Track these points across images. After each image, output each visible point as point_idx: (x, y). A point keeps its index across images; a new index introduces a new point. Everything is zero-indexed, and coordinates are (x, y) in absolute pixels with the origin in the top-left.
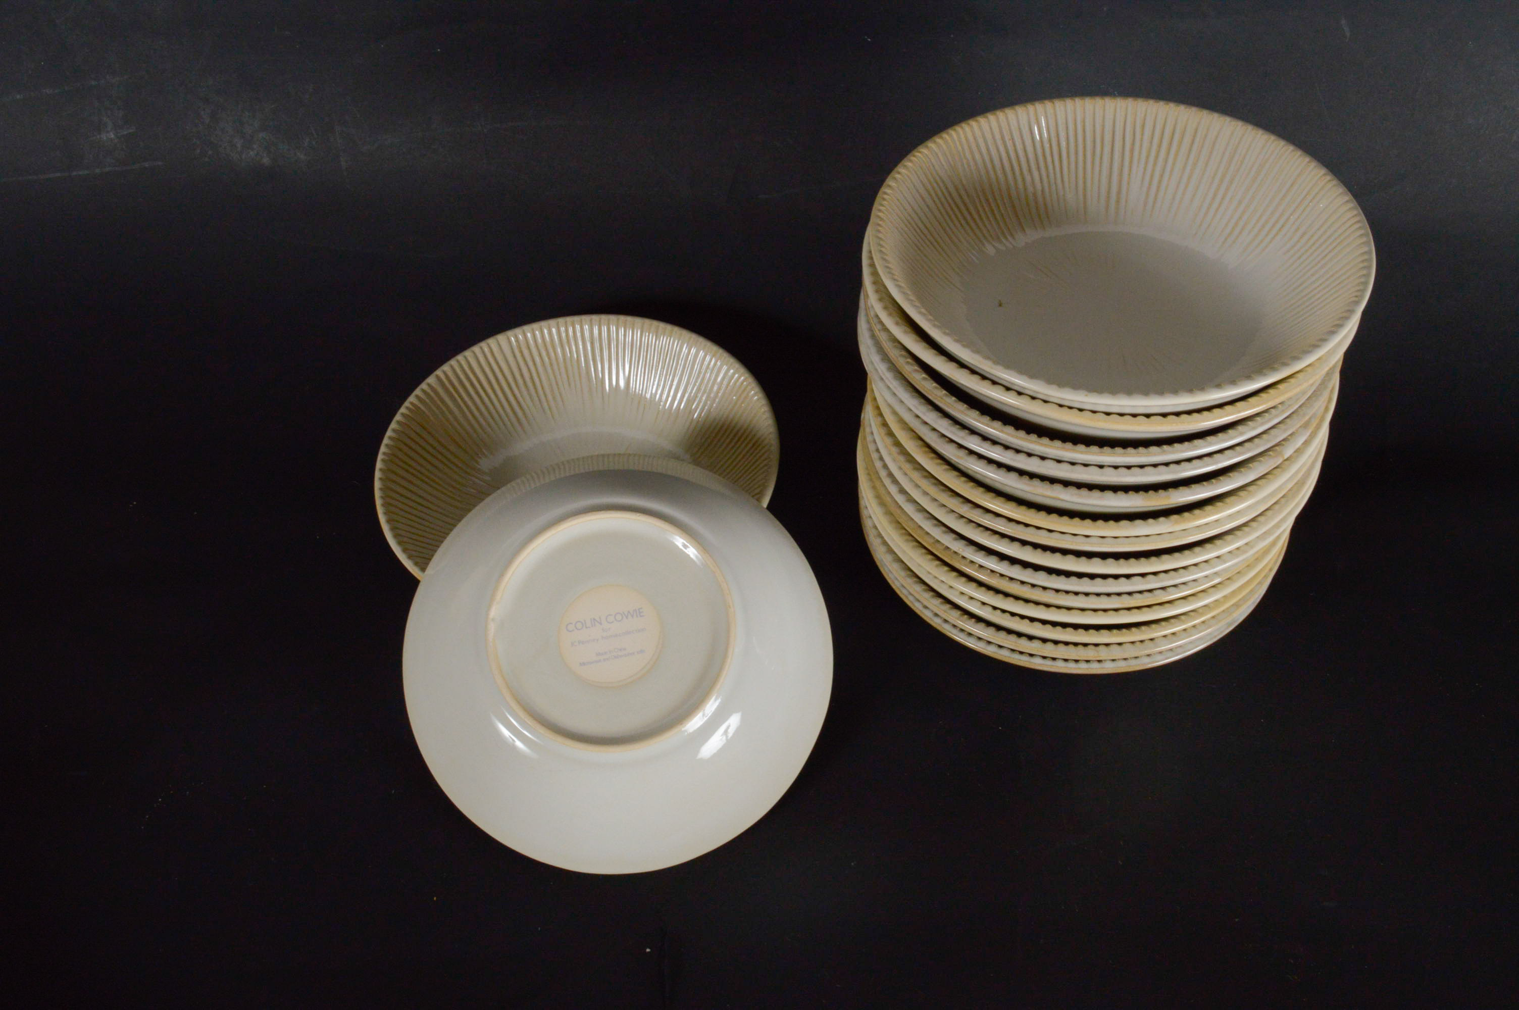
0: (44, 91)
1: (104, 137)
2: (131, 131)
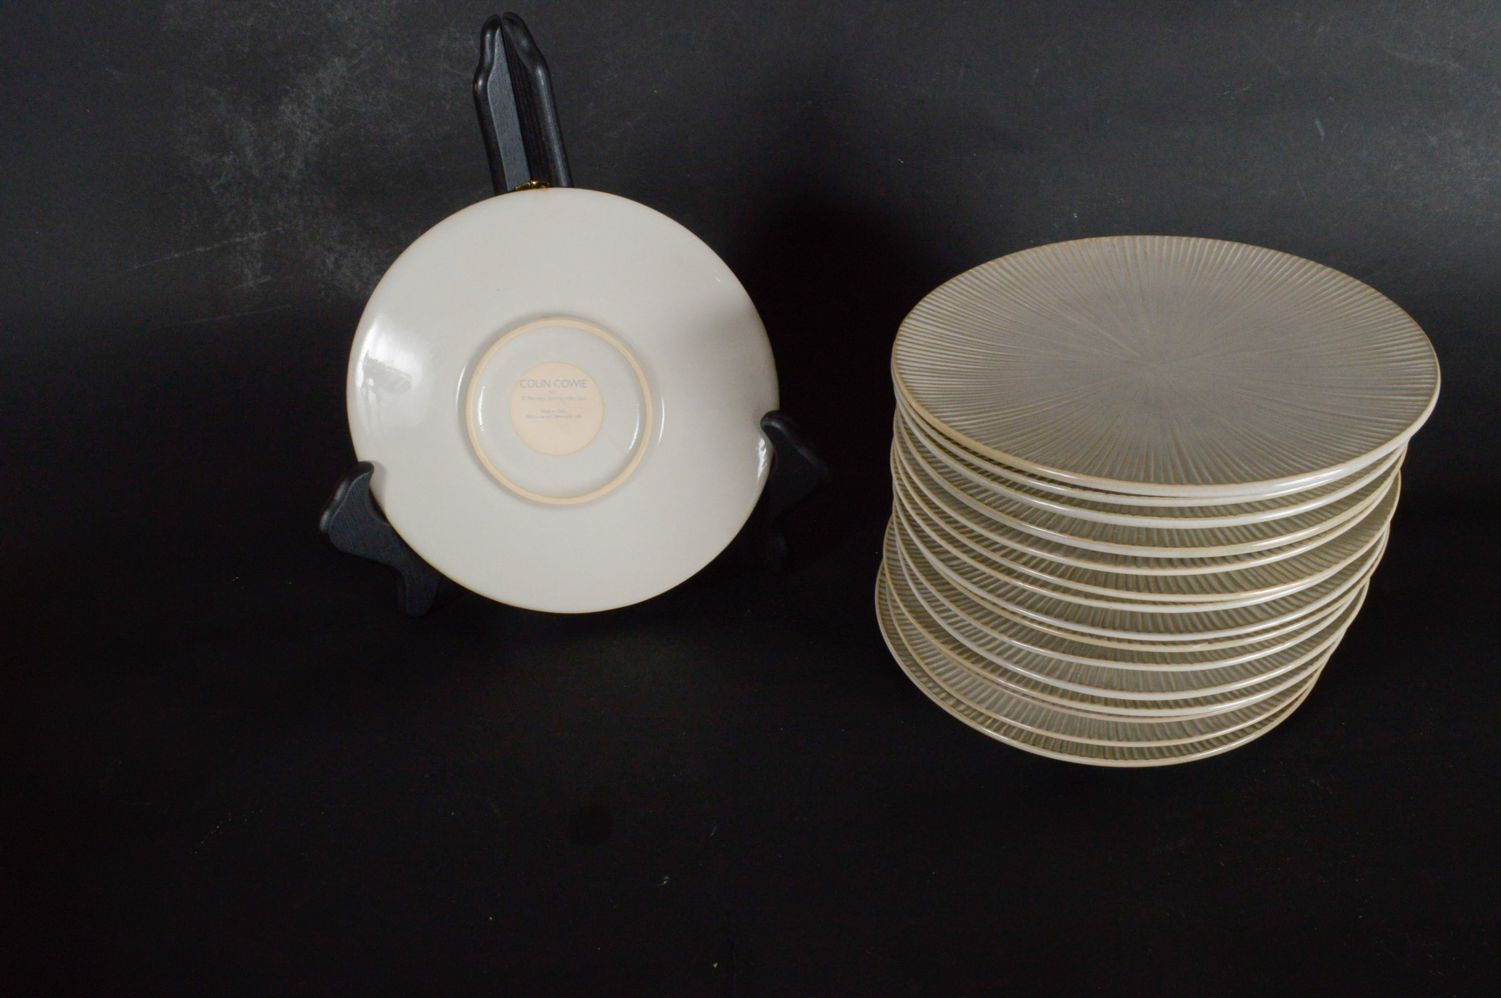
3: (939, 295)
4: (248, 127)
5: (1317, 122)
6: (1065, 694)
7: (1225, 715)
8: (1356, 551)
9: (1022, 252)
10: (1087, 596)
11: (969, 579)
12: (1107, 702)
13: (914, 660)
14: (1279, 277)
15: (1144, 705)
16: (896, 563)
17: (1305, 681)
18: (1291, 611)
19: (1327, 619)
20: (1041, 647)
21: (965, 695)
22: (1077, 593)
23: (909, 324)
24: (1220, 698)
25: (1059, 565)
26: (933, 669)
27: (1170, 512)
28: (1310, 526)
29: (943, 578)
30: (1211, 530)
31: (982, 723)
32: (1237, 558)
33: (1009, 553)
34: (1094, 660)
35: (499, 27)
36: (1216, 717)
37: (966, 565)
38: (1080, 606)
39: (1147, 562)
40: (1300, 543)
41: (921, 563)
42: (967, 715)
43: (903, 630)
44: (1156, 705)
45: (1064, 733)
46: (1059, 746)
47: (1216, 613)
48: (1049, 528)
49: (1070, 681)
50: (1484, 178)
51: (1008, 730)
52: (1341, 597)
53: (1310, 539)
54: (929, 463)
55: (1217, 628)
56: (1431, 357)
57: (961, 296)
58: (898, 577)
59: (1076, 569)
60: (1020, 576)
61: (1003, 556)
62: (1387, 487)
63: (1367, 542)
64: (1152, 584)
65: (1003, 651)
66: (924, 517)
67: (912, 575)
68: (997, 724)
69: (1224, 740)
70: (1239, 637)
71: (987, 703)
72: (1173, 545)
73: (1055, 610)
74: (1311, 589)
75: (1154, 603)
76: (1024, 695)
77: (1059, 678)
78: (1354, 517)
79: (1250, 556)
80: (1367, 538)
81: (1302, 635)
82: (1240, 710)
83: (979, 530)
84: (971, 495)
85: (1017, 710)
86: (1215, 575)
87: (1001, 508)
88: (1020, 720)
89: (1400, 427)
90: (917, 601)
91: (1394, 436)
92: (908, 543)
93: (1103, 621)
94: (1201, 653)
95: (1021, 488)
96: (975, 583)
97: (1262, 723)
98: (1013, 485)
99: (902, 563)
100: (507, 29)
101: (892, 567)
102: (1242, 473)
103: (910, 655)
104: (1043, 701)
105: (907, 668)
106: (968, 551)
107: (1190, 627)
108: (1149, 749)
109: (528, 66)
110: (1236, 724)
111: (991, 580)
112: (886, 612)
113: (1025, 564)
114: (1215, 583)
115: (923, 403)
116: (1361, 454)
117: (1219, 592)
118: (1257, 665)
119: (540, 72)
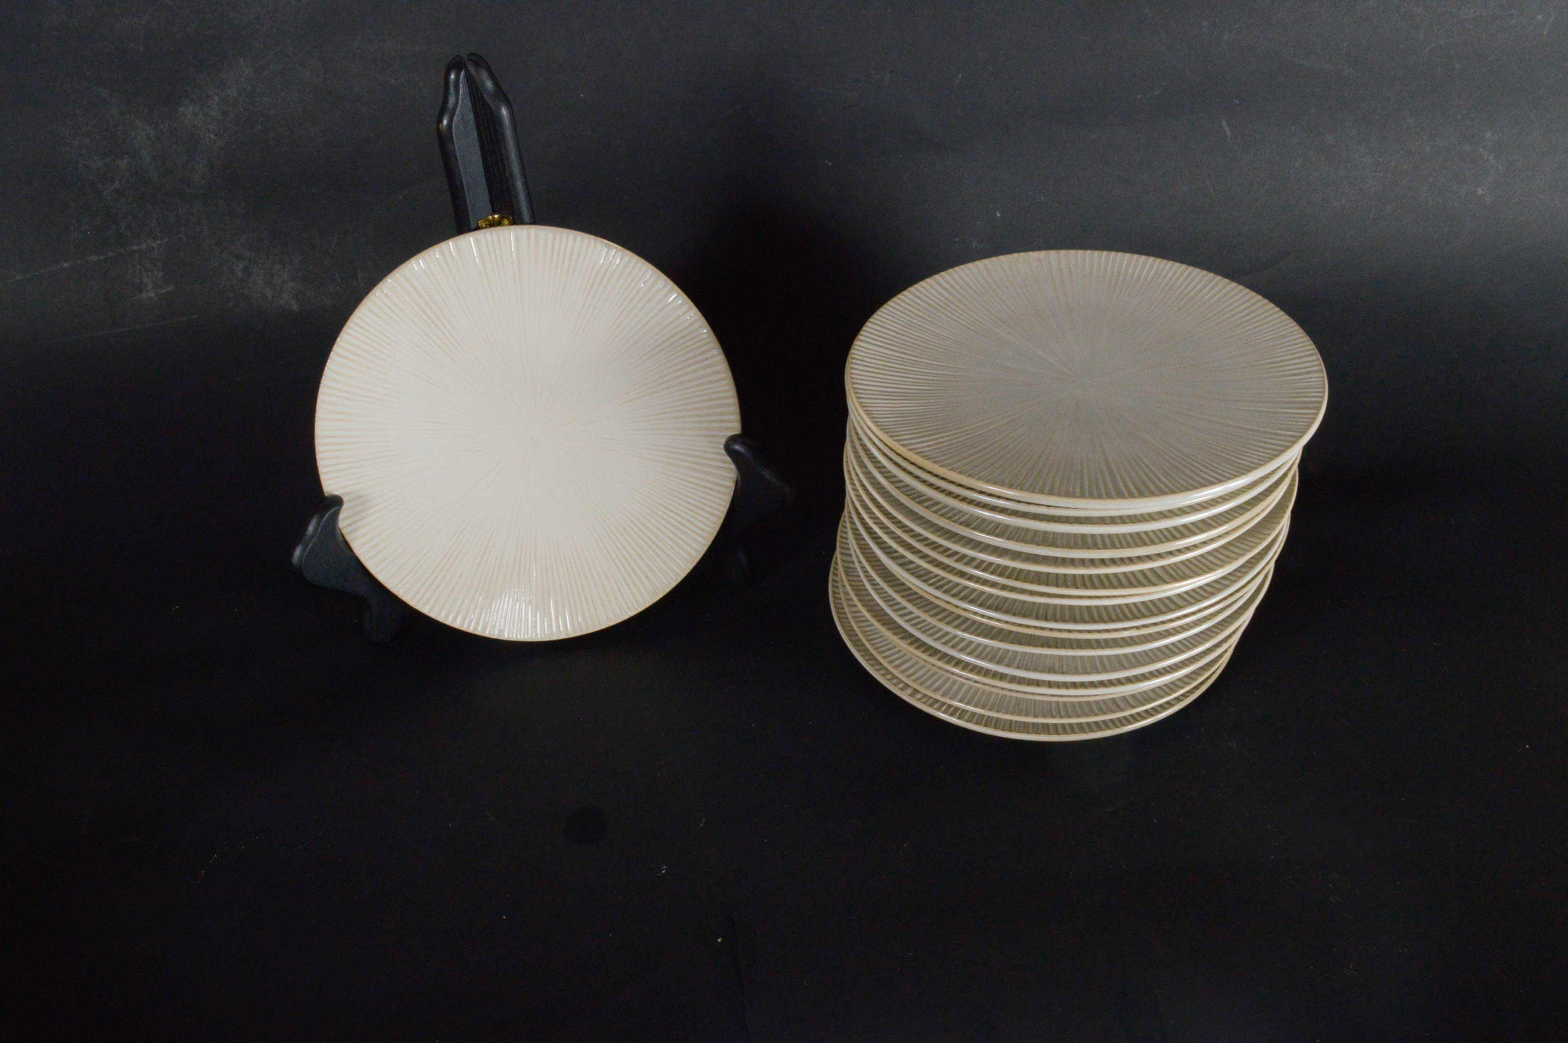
0: (90, 258)
1: (144, 295)
2: (169, 289)
3: (882, 315)
4: (144, 130)
5: (1224, 123)
6: (1013, 679)
7: (1153, 690)
8: (1259, 544)
9: (956, 268)
10: (1032, 593)
11: (925, 581)
12: (1050, 684)
13: (872, 655)
14: (1190, 292)
15: (1083, 685)
16: (851, 565)
17: (1220, 656)
18: (1206, 598)
19: (1237, 602)
20: (992, 639)
21: (921, 684)
22: (1023, 591)
23: (860, 346)
24: (1148, 675)
25: (1006, 568)
26: (891, 662)
27: (1102, 521)
28: (1221, 525)
29: (899, 580)
30: (1138, 534)
31: (938, 709)
32: (1160, 556)
33: (962, 558)
34: (1038, 648)
35: (464, 69)
36: (1145, 692)
37: (921, 568)
38: (1024, 602)
39: (1083, 562)
40: (1212, 540)
41: (877, 566)
42: (925, 703)
43: (859, 627)
44: (1093, 685)
45: (1012, 714)
46: (1008, 725)
47: (1144, 603)
48: (997, 536)
49: (1018, 668)
50: (1377, 174)
51: (962, 714)
52: (1248, 583)
53: (1220, 537)
54: (886, 477)
55: (1144, 616)
56: (1320, 371)
57: (903, 315)
58: (855, 579)
59: (1021, 570)
60: (971, 578)
61: (956, 561)
62: (1284, 486)
63: (1269, 535)
64: (1087, 582)
65: (957, 643)
66: (881, 526)
67: (869, 577)
68: (952, 709)
69: (1153, 712)
70: (1163, 623)
71: (942, 690)
72: (1105, 547)
73: (1003, 607)
74: (1224, 578)
75: (1090, 597)
76: (976, 682)
77: (1008, 665)
78: (1258, 515)
79: (1171, 553)
80: (1269, 532)
81: (1216, 617)
82: (1166, 685)
83: (933, 538)
84: (927, 507)
85: (969, 695)
86: (1142, 571)
87: (953, 519)
88: (973, 704)
89: (1293, 439)
90: (874, 600)
91: (1287, 448)
92: (864, 548)
93: (1046, 615)
94: (1131, 638)
95: (971, 502)
96: (930, 585)
97: (1185, 696)
98: (964, 499)
99: (857, 565)
100: (472, 69)
101: (847, 569)
102: (1162, 486)
103: (868, 650)
104: (993, 686)
105: (866, 662)
106: (924, 557)
107: (1121, 616)
108: (1088, 724)
109: (493, 106)
110: (1162, 697)
111: (945, 581)
112: (841, 611)
113: (976, 568)
114: (1141, 578)
115: (882, 427)
116: (1261, 465)
117: (1144, 586)
118: (1179, 645)
119: (504, 112)
